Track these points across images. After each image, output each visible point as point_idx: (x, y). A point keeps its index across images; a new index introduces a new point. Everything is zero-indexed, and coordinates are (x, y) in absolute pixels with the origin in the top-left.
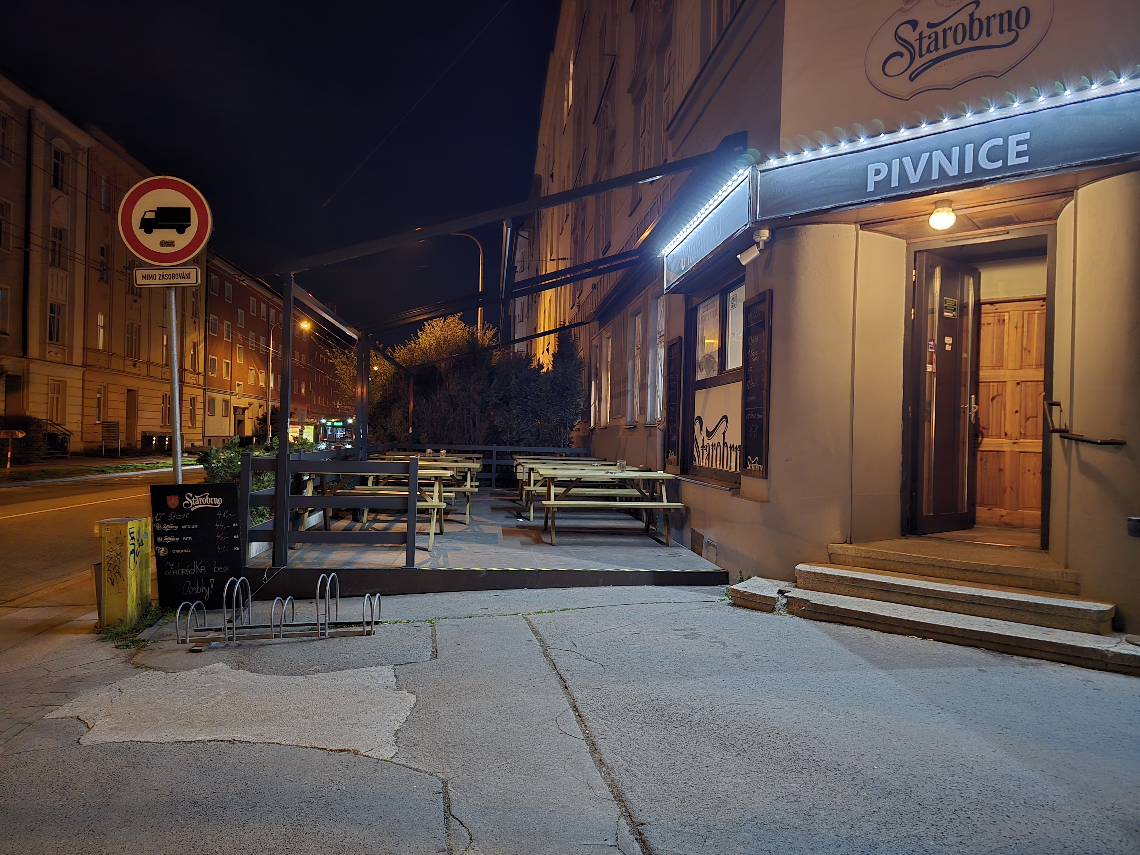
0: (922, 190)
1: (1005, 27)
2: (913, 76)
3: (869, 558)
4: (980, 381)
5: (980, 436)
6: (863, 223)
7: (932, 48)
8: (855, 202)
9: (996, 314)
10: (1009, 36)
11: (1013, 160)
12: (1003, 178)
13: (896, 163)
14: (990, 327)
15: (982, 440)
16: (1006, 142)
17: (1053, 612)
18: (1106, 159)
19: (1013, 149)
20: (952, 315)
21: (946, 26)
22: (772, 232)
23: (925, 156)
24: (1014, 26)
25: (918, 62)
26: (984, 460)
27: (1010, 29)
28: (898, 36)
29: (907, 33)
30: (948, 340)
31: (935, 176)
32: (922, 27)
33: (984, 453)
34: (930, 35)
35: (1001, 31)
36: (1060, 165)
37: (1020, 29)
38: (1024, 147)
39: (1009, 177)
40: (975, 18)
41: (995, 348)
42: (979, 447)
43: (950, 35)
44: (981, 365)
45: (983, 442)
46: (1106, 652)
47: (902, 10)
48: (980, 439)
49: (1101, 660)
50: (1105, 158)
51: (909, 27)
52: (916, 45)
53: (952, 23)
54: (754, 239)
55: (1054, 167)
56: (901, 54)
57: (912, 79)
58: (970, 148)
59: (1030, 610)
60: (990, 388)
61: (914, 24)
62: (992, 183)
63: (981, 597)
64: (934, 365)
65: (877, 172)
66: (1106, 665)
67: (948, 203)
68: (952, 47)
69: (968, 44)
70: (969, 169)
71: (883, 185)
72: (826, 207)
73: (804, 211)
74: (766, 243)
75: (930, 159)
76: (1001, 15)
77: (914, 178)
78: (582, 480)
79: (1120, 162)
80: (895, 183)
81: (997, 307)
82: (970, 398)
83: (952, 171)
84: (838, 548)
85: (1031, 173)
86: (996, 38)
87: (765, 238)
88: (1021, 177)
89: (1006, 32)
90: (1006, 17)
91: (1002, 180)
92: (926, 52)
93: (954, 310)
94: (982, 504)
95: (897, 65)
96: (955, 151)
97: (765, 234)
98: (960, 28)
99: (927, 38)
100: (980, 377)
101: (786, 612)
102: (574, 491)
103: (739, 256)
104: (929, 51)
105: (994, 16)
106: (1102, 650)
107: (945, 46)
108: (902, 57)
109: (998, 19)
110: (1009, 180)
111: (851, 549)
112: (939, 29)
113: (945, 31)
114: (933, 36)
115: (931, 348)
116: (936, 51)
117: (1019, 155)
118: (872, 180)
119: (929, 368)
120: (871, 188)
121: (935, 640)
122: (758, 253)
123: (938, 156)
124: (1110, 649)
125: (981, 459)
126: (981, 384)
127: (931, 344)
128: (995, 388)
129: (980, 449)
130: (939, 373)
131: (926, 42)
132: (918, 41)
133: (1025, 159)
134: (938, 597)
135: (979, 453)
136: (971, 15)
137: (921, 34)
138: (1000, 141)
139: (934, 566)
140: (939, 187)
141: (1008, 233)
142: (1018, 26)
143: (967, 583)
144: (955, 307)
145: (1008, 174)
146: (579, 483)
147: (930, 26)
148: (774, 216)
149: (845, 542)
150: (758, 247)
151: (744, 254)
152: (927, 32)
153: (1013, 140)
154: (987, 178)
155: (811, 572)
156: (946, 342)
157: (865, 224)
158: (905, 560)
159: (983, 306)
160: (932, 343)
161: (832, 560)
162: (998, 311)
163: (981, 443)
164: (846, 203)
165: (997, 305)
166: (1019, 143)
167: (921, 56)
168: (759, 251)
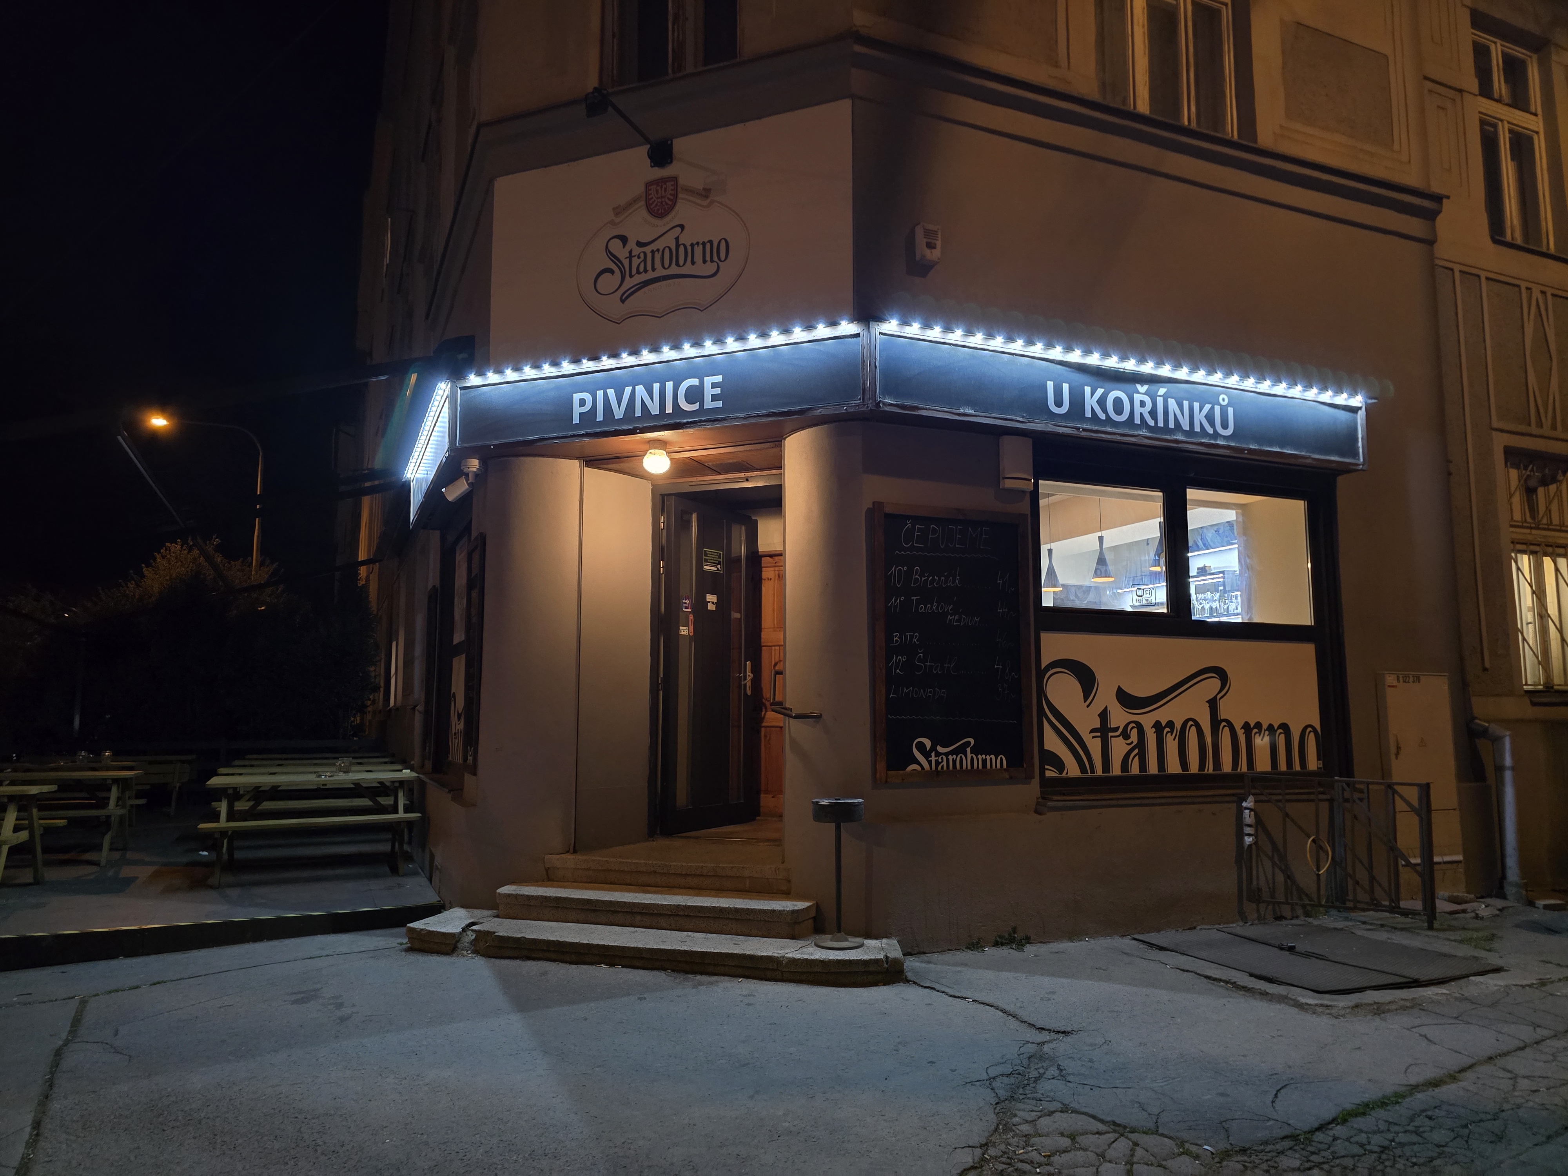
0: (625, 427)
1: (708, 258)
2: (623, 298)
3: (588, 869)
4: (762, 644)
5: (764, 710)
6: (588, 459)
7: (642, 269)
8: (560, 435)
9: (776, 569)
10: (711, 268)
11: (709, 404)
12: (700, 421)
13: (600, 394)
14: (771, 582)
15: (765, 715)
16: (702, 382)
17: (751, 917)
18: (788, 411)
19: (708, 392)
20: (716, 569)
21: (653, 247)
22: (484, 462)
23: (628, 390)
24: (715, 259)
25: (629, 283)
26: (768, 738)
27: (712, 261)
28: (609, 250)
29: (616, 247)
30: (711, 598)
31: (638, 413)
32: (631, 244)
33: (768, 728)
34: (639, 254)
35: (705, 262)
36: (750, 413)
37: (721, 261)
38: (718, 391)
39: (704, 421)
40: (680, 243)
41: (775, 607)
42: (762, 722)
43: (658, 256)
44: (763, 626)
45: (766, 716)
46: (781, 959)
47: (612, 223)
48: (763, 713)
49: (777, 969)
50: (786, 410)
51: (618, 242)
52: (626, 263)
53: (659, 245)
54: (462, 468)
55: (743, 415)
56: (612, 272)
57: (623, 301)
58: (669, 385)
59: (731, 917)
60: (771, 652)
61: (624, 239)
62: (690, 427)
63: (685, 906)
64: (691, 628)
65: (583, 402)
66: (782, 974)
67: (661, 444)
68: (660, 272)
69: (674, 270)
70: (669, 410)
71: (588, 417)
72: (531, 438)
73: (507, 440)
74: (476, 475)
75: (633, 393)
76: (704, 244)
77: (619, 413)
78: (280, 788)
79: (799, 415)
80: (600, 417)
81: (776, 560)
82: (745, 665)
83: (655, 410)
84: (555, 860)
85: (724, 419)
86: (700, 269)
87: (475, 470)
88: (715, 423)
89: (709, 263)
90: (708, 246)
91: (699, 424)
92: (635, 272)
93: (719, 563)
94: (767, 792)
95: (609, 282)
96: (656, 386)
97: (474, 464)
98: (667, 251)
99: (636, 257)
100: (762, 640)
101: (469, 952)
102: (267, 805)
103: (443, 490)
104: (638, 272)
105: (698, 243)
106: (778, 957)
107: (654, 269)
108: (613, 274)
109: (701, 246)
110: (705, 425)
111: (571, 860)
112: (648, 250)
113: (653, 252)
114: (642, 255)
115: (686, 608)
116: (645, 273)
117: (714, 398)
118: (577, 410)
119: (684, 631)
120: (576, 420)
121: (623, 967)
122: (467, 486)
123: (640, 389)
124: (786, 955)
125: (766, 736)
126: (763, 648)
127: (686, 603)
128: (777, 652)
129: (764, 724)
130: (696, 637)
131: (636, 262)
132: (628, 259)
133: (719, 404)
134: (644, 911)
135: (763, 729)
136: (677, 239)
137: (630, 252)
138: (695, 382)
139: (655, 872)
140: (641, 426)
141: (747, 480)
142: (719, 259)
143: (684, 891)
144: (719, 560)
145: (704, 419)
146: (275, 793)
147: (639, 244)
148: (480, 443)
149: (568, 852)
150: (467, 480)
151: (450, 487)
152: (637, 251)
153: (708, 380)
154: (685, 421)
155: (512, 894)
156: (707, 600)
157: (591, 461)
158: (626, 869)
159: (763, 558)
160: (687, 601)
161: (549, 877)
162: (777, 564)
163: (764, 718)
164: (551, 435)
165: (776, 558)
166: (714, 386)
167: (631, 276)
168: (468, 484)
